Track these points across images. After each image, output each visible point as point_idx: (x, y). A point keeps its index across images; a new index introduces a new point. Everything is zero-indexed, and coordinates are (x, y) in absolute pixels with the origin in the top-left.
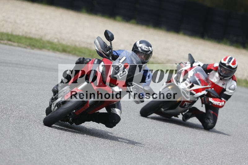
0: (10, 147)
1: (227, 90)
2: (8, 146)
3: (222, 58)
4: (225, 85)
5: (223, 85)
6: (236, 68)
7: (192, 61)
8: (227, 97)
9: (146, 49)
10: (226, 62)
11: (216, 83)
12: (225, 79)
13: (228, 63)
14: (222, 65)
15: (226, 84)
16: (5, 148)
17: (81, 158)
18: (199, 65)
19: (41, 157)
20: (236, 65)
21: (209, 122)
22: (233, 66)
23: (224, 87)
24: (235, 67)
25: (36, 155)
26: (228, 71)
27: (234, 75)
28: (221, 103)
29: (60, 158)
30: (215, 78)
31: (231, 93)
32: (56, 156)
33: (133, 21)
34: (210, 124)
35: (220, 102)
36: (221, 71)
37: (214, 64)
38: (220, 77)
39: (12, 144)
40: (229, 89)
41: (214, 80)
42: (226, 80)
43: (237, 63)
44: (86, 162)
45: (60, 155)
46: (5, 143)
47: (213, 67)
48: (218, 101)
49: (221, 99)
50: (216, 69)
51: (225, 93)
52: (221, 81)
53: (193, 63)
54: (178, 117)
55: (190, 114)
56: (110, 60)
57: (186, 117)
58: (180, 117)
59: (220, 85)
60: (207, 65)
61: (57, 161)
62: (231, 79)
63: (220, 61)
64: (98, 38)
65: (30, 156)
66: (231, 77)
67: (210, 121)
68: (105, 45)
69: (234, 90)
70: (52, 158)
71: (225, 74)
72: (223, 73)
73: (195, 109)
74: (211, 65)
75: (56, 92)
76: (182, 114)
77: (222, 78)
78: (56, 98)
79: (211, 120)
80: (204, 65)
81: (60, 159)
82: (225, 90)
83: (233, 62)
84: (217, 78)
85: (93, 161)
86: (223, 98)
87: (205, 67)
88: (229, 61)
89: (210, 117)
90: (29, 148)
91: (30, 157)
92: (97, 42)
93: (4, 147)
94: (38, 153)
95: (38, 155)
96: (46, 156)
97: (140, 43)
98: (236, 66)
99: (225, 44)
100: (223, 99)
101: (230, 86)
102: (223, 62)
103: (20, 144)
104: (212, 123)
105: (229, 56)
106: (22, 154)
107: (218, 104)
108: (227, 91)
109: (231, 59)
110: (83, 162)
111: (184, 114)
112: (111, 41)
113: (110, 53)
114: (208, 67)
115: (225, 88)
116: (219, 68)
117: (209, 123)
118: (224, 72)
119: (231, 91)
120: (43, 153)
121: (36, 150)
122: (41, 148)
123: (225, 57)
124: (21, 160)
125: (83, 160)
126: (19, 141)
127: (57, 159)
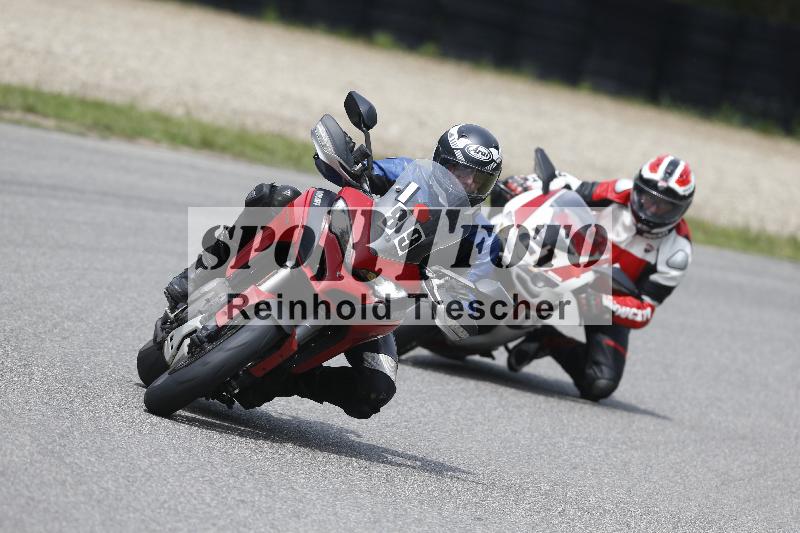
0: (32, 454)
1: (660, 267)
2: (27, 453)
3: (645, 163)
4: (653, 254)
5: (647, 251)
6: (691, 195)
7: (548, 174)
8: (661, 293)
9: (479, 156)
10: (658, 176)
11: (623, 246)
12: (655, 231)
13: (665, 179)
14: (643, 184)
15: (658, 250)
16: (17, 460)
17: (260, 490)
18: (568, 187)
19: (134, 489)
20: (692, 184)
21: (599, 374)
22: (681, 190)
23: (650, 258)
24: (687, 193)
25: (116, 481)
26: (663, 207)
27: (683, 220)
28: (640, 312)
29: (192, 491)
30: (619, 227)
31: (673, 278)
32: (181, 486)
33: (430, 47)
34: (603, 382)
35: (639, 308)
36: (641, 206)
37: (615, 182)
38: (639, 225)
39: (38, 445)
40: (669, 265)
41: (618, 235)
42: (657, 236)
43: (693, 178)
44: (278, 505)
45: (192, 482)
46: (17, 442)
47: (614, 190)
48: (631, 307)
49: (642, 300)
50: (624, 200)
51: (654, 277)
52: (638, 236)
53: (552, 180)
54: (493, 358)
55: (533, 346)
56: (365, 191)
57: (519, 357)
58: (501, 357)
59: (637, 251)
60: (593, 184)
61: (182, 499)
62: (674, 232)
63: (637, 172)
64: (325, 119)
65: (96, 483)
66: (674, 224)
67: (601, 371)
68: (347, 143)
69: (682, 267)
70: (166, 491)
71: (654, 215)
72: (649, 213)
73: (551, 331)
74: (605, 186)
75: (178, 298)
76: (507, 348)
77: (645, 227)
78: (181, 321)
79: (604, 368)
80: (583, 185)
81: (195, 494)
82: (653, 269)
83: (681, 176)
84: (626, 228)
85: (301, 501)
86: (648, 295)
87: (587, 193)
88: (669, 173)
89: (601, 358)
90: (93, 459)
91: (95, 487)
92: (321, 130)
93: (11, 454)
94: (123, 474)
95: (121, 480)
96: (149, 483)
97: (462, 134)
98: (692, 190)
99: (727, 120)
100: (647, 299)
101: (672, 256)
102: (647, 174)
103: (65, 445)
104: (610, 380)
105: (667, 156)
106: (69, 478)
107: (631, 317)
108: (662, 273)
109: (674, 164)
110: (266, 503)
111: (515, 347)
112: (369, 128)
113: (364, 169)
114: (598, 192)
115: (653, 262)
116: (635, 197)
117: (598, 378)
118: (653, 209)
119: (674, 273)
120: (140, 474)
121: (116, 466)
122: (133, 459)
123: (653, 160)
124: (66, 496)
125: (267, 496)
126: (62, 436)
127: (182, 493)
